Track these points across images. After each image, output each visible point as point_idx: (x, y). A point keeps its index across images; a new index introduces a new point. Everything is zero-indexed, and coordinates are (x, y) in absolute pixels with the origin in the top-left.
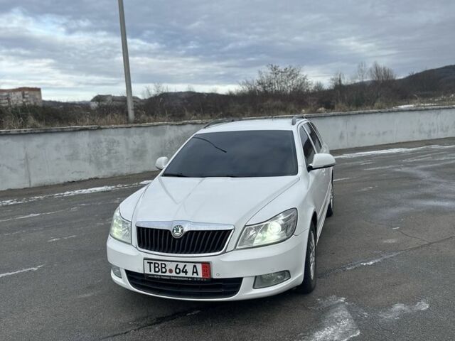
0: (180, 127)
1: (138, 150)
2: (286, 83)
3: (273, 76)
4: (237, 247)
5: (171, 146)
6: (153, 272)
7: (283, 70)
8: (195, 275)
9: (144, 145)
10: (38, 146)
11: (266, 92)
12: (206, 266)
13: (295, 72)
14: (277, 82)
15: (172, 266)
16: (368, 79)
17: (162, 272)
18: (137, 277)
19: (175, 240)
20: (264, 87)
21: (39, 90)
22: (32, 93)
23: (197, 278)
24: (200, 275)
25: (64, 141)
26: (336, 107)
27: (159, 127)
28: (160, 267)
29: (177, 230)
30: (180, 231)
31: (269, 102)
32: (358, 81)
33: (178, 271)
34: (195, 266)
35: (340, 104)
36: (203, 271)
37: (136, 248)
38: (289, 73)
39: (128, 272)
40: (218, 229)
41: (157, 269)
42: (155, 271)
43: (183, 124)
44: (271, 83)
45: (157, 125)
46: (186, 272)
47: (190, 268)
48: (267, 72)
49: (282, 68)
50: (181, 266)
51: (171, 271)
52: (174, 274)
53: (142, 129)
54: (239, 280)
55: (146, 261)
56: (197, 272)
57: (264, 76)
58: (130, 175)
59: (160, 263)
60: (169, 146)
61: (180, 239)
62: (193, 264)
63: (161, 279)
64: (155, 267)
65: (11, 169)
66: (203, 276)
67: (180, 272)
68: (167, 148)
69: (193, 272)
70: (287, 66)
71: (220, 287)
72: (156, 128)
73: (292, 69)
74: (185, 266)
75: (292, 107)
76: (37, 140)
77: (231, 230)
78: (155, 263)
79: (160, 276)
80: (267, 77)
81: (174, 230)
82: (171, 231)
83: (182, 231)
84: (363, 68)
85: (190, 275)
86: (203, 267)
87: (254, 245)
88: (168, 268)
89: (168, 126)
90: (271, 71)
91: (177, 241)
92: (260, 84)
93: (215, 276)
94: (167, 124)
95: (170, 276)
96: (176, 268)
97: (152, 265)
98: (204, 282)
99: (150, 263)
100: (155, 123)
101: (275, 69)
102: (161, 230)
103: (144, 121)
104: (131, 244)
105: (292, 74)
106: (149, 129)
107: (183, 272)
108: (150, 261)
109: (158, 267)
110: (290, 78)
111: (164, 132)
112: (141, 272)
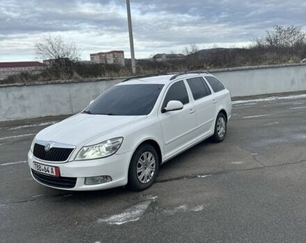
2: (288, 39)
3: (278, 34)
4: (75, 159)
7: (286, 29)
10: (77, 90)
11: (273, 46)
14: (281, 39)
19: (45, 152)
20: (271, 43)
21: (122, 52)
22: (119, 54)
23: (53, 175)
25: (91, 87)
30: (48, 147)
34: (52, 169)
38: (291, 31)
42: (37, 170)
46: (49, 171)
52: (44, 172)
54: (75, 179)
56: (53, 172)
57: (271, 35)
59: (39, 165)
61: (48, 152)
64: (37, 167)
65: (61, 103)
66: (56, 174)
71: (66, 182)
73: (294, 28)
74: (48, 168)
76: (76, 87)
77: (73, 149)
79: (39, 172)
80: (274, 35)
81: (46, 146)
85: (50, 173)
86: (56, 170)
88: (42, 168)
90: (276, 30)
92: (268, 40)
96: (45, 169)
98: (56, 178)
101: (280, 29)
102: (42, 146)
105: (294, 32)
107: (47, 171)
108: (35, 163)
110: (292, 35)
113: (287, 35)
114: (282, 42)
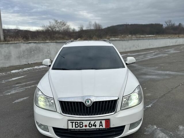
0: (28, 44)
1: (7, 55)
2: (61, 28)
3: (56, 24)
4: (122, 109)
5: (24, 53)
6: (74, 128)
7: (60, 22)
8: (101, 127)
9: (10, 53)
11: (53, 31)
12: (108, 121)
13: (64, 23)
14: (58, 27)
15: (87, 123)
16: (92, 28)
17: (80, 127)
18: (61, 131)
19: (87, 107)
20: (52, 29)
23: (102, 129)
24: (104, 127)
26: (93, 38)
27: (18, 44)
28: (79, 124)
29: (88, 102)
30: (90, 102)
31: (57, 35)
32: (89, 29)
33: (90, 125)
34: (101, 122)
35: (95, 37)
36: (106, 124)
37: (61, 114)
38: (62, 24)
39: (54, 129)
40: (111, 100)
41: (77, 126)
42: (76, 127)
43: (30, 43)
44: (54, 27)
45: (16, 43)
46: (95, 126)
47: (98, 123)
48: (53, 22)
49: (59, 21)
50: (92, 122)
51: (86, 126)
52: (88, 127)
53: (9, 45)
54: (124, 127)
55: (69, 122)
56: (102, 125)
57: (52, 24)
58: (3, 68)
59: (79, 122)
60: (23, 53)
61: (90, 107)
62: (100, 121)
63: (79, 131)
64: (76, 124)
66: (106, 127)
67: (92, 126)
68: (22, 55)
69: (100, 125)
70: (61, 21)
71: (113, 131)
72: (15, 45)
73: (64, 22)
74: (95, 122)
75: (67, 38)
77: (117, 100)
78: (75, 122)
79: (79, 129)
80: (53, 24)
81: (86, 102)
82: (84, 102)
83: (91, 102)
84: (91, 24)
85: (98, 127)
86: (106, 122)
87: (129, 107)
88: (84, 125)
89: (22, 44)
90: (54, 22)
91: (88, 108)
92: (50, 27)
93: (112, 126)
94: (21, 43)
95: (85, 129)
96: (89, 124)
97: (74, 124)
98: (106, 130)
99: (72, 123)
100: (15, 42)
101: (57, 21)
102: (77, 102)
103: (9, 41)
104: (56, 111)
105: (64, 24)
106: (12, 45)
107: (93, 126)
108: (72, 121)
109: (77, 124)
110: (63, 26)
111: (20, 46)
112: (66, 128)
113: (61, 25)
114: (57, 29)
